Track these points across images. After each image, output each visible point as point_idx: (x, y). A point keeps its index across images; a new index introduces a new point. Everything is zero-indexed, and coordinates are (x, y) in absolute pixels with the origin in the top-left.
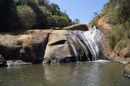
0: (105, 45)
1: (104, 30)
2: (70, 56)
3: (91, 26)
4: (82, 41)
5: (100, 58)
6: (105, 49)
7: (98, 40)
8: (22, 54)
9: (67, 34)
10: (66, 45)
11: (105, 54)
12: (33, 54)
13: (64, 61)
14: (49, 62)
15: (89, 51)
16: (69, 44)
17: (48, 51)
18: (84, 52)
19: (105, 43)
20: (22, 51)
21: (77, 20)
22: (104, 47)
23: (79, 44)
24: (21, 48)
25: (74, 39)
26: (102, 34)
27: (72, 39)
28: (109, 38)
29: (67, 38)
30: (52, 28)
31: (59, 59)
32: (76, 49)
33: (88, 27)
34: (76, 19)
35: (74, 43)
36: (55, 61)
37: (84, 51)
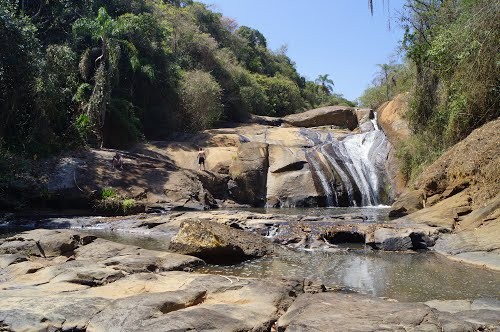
0: (393, 173)
1: (395, 135)
2: (315, 194)
3: (367, 116)
4: (340, 163)
5: (381, 201)
6: (393, 181)
7: (379, 160)
8: (232, 189)
9: (304, 144)
10: (306, 172)
11: (392, 191)
12: (250, 191)
13: (304, 204)
14: (278, 205)
15: (354, 185)
16: (312, 169)
17: (273, 183)
18: (344, 188)
19: (392, 167)
20: (231, 184)
21: (325, 78)
22: (390, 177)
23: (333, 170)
24: (229, 178)
25: (323, 159)
26: (389, 144)
27: (317, 159)
28: (400, 157)
29: (307, 157)
30: (254, 117)
31: (294, 200)
32: (328, 180)
33: (359, 117)
34: (321, 77)
35: (323, 168)
36: (287, 203)
37: (344, 184)
